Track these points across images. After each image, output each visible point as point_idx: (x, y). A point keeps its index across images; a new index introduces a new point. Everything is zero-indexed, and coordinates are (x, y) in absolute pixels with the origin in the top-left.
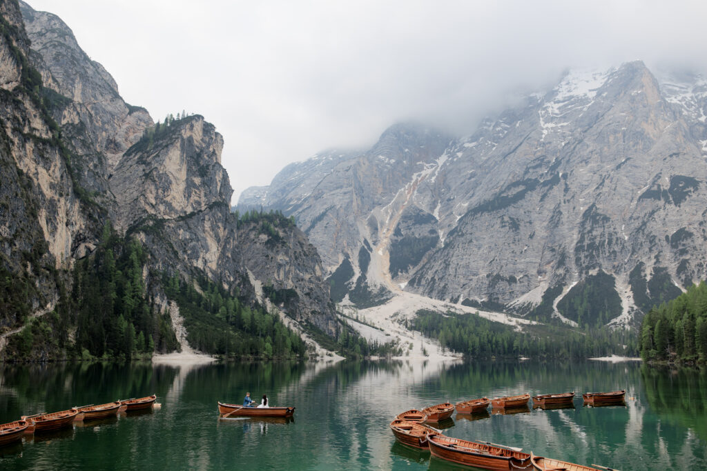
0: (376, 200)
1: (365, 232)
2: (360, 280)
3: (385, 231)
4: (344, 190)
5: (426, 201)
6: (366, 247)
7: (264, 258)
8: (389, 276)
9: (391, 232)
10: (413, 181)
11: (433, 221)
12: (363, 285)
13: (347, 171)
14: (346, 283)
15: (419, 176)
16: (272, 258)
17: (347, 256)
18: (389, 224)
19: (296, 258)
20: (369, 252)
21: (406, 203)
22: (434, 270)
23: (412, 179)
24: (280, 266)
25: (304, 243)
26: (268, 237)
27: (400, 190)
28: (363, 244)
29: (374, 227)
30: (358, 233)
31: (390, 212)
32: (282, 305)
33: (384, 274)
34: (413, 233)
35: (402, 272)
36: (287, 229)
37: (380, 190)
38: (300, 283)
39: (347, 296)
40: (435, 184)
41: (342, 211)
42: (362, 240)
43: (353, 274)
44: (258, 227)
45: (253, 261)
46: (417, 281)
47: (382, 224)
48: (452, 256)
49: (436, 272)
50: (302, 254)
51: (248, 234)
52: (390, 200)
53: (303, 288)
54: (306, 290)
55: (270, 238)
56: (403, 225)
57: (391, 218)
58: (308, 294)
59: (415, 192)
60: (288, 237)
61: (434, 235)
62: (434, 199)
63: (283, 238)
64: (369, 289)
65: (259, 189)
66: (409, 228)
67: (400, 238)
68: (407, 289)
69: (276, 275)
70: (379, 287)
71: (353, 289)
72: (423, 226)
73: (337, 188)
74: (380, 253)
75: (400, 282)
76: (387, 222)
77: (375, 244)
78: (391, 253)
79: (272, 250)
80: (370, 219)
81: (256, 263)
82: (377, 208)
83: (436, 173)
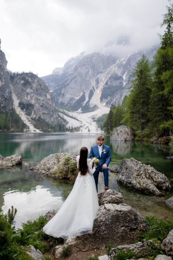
0: (100, 71)
1: (93, 83)
2: (87, 102)
3: (102, 83)
4: (86, 67)
5: (121, 71)
6: (93, 90)
7: (21, 90)
8: (99, 101)
9: (104, 84)
10: (117, 63)
11: (122, 79)
12: (88, 104)
13: (87, 59)
14: (81, 104)
15: (119, 61)
16: (24, 90)
17: (84, 93)
18: (104, 80)
19: (37, 91)
20: (94, 91)
21: (112, 72)
22: (116, 98)
23: (116, 62)
24: (28, 94)
25: (42, 84)
26: (24, 81)
27: (111, 67)
28: (92, 88)
29: (98, 82)
30: (90, 84)
31: (105, 75)
32: (25, 110)
33: (98, 100)
34: (113, 84)
35: (105, 99)
36: (33, 78)
37: (102, 67)
38: (38, 101)
39: (80, 109)
40: (125, 64)
41: (83, 75)
42: (92, 87)
43: (85, 100)
44: (21, 77)
45: (17, 92)
46: (109, 102)
47: (101, 80)
48: (124, 92)
49: (117, 99)
50: (40, 89)
51: (17, 81)
52: (106, 71)
53: (40, 103)
54: (41, 104)
55: (25, 82)
56: (109, 81)
57: (105, 78)
58: (42, 106)
59: (117, 68)
60: (33, 82)
61: (121, 85)
62: (124, 70)
63: (30, 82)
64: (90, 106)
65: (59, 68)
66: (111, 82)
67: (107, 86)
68: (105, 106)
69: (26, 98)
70: (94, 105)
71: (84, 106)
72: (117, 81)
73: (83, 66)
74: (98, 92)
75: (104, 103)
76: (103, 80)
77: (97, 88)
78: (102, 92)
79: (25, 87)
80: (97, 79)
81: (18, 92)
82: (100, 74)
83: (126, 60)
